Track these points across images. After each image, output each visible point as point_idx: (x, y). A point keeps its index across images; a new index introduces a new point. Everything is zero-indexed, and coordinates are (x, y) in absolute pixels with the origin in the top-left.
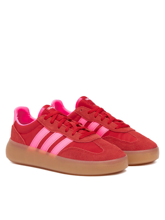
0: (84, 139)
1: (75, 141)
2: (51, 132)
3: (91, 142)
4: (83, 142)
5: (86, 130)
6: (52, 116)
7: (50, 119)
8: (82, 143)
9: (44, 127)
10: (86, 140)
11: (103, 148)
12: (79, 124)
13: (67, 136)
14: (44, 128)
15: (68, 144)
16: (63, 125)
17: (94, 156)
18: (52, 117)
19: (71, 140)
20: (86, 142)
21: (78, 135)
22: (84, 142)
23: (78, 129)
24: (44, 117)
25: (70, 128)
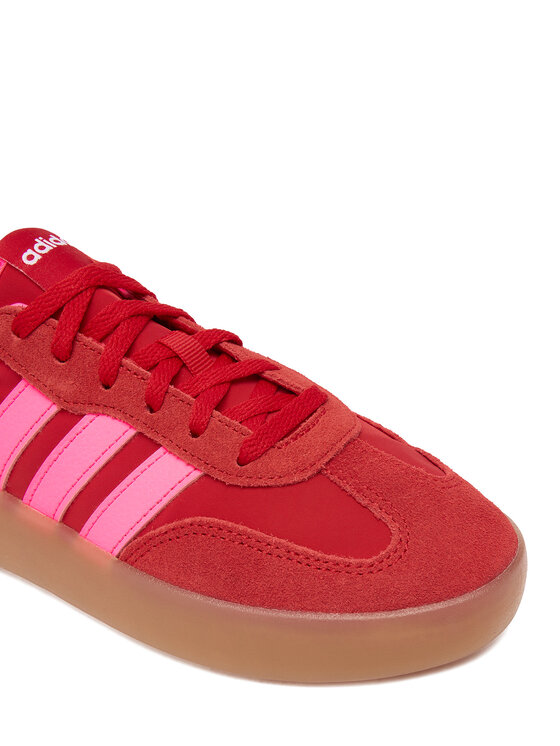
0: (265, 458)
1: (216, 475)
2: (62, 412)
3: (309, 478)
4: (262, 483)
5: (266, 380)
6: (60, 310)
7: (46, 333)
8: (259, 487)
9: (19, 378)
10: (281, 464)
11: (387, 519)
12: (225, 345)
13: (159, 440)
14: (21, 384)
15: (174, 494)
16: (128, 362)
17: (343, 581)
18: (56, 315)
19: (190, 469)
20: (284, 481)
21: (229, 432)
22: (271, 483)
23: (219, 384)
24: (11, 319)
25: (174, 381)
